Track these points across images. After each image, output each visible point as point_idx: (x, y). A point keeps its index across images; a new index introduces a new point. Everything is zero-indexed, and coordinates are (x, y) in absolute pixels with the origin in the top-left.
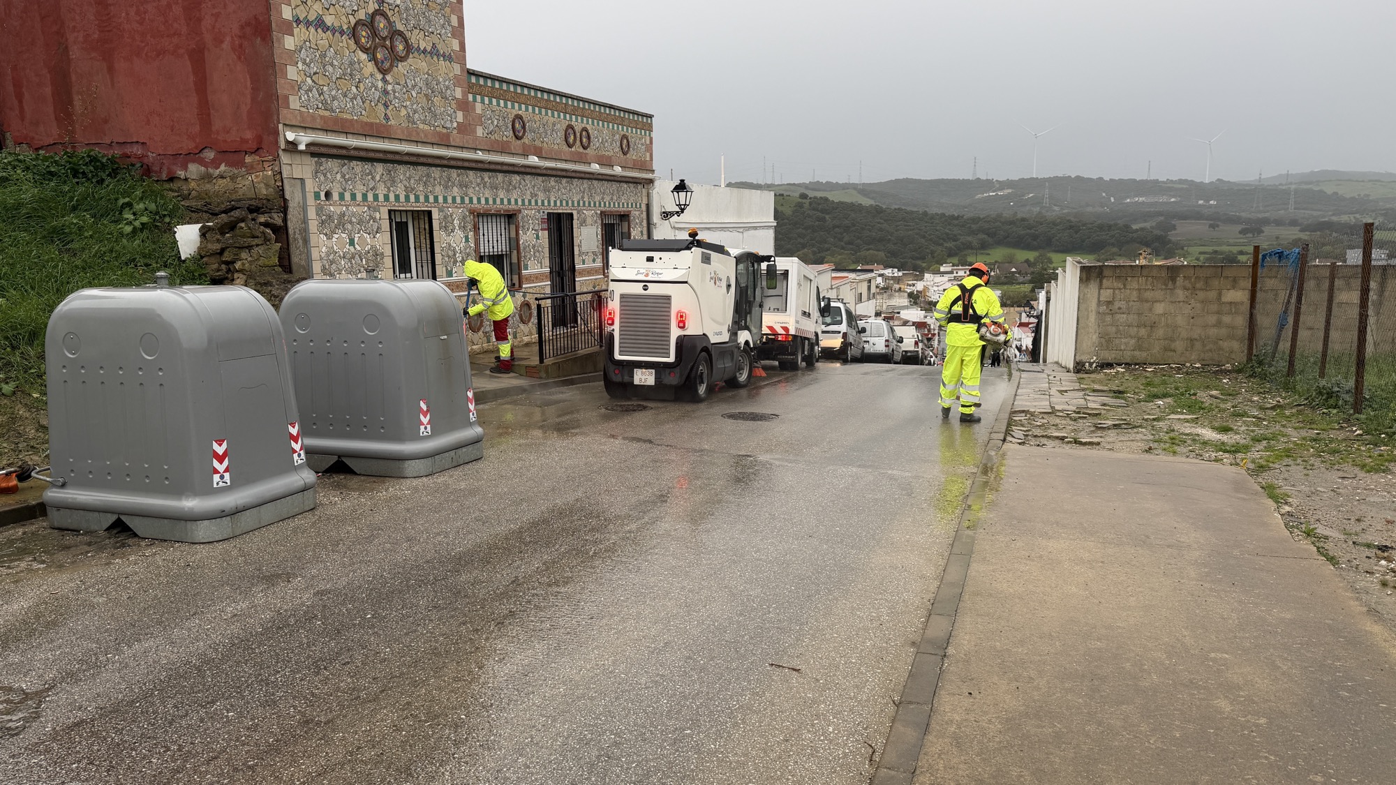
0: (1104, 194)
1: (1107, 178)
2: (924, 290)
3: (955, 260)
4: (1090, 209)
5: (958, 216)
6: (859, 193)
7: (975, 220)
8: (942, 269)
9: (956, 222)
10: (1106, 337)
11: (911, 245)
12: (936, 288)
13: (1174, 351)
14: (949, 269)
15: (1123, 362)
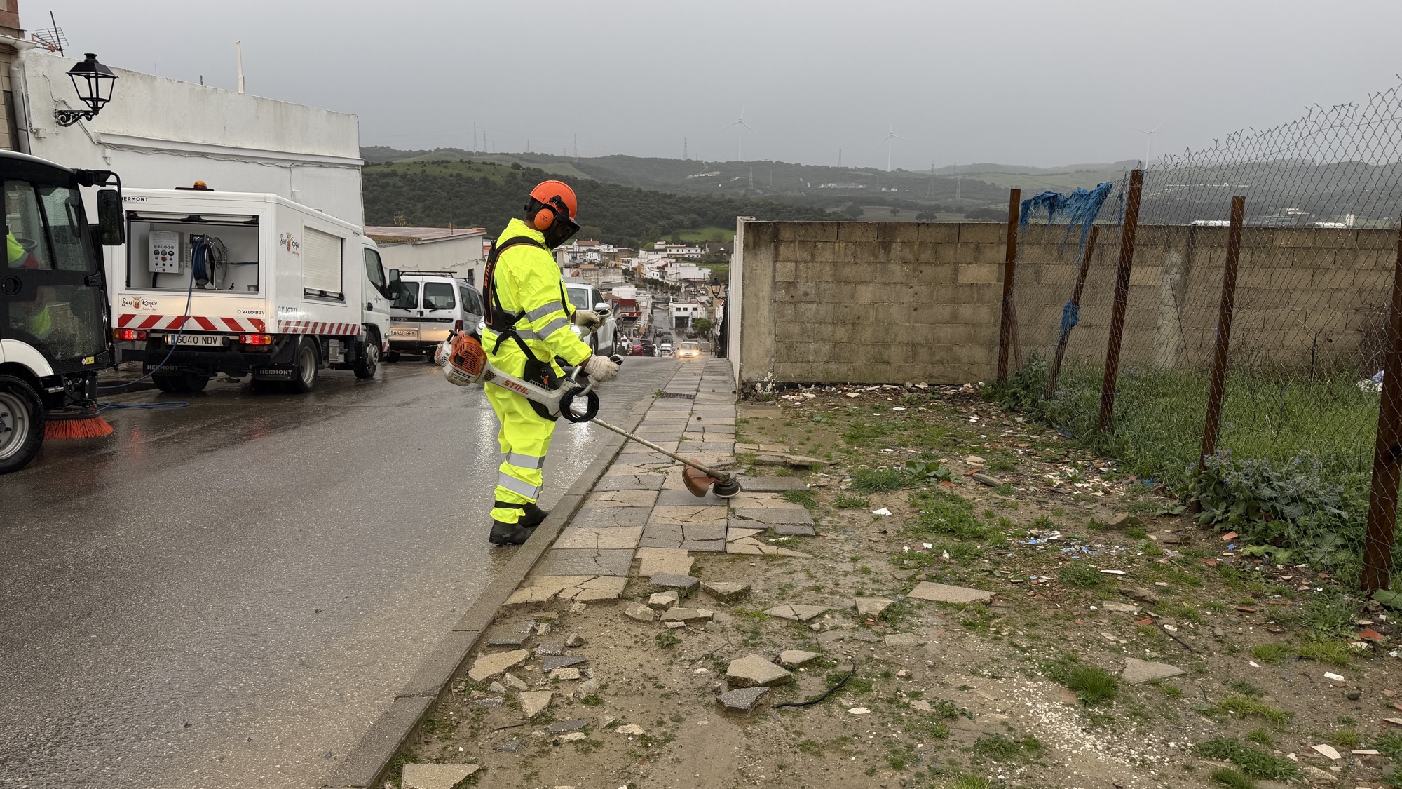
0: (801, 180)
1: (803, 165)
2: (639, 267)
3: (669, 238)
4: (789, 193)
5: (671, 195)
6: (575, 167)
7: (687, 199)
8: (656, 247)
9: (669, 201)
10: (787, 341)
11: (626, 222)
12: (650, 266)
13: (889, 363)
14: (662, 247)
15: (813, 380)
